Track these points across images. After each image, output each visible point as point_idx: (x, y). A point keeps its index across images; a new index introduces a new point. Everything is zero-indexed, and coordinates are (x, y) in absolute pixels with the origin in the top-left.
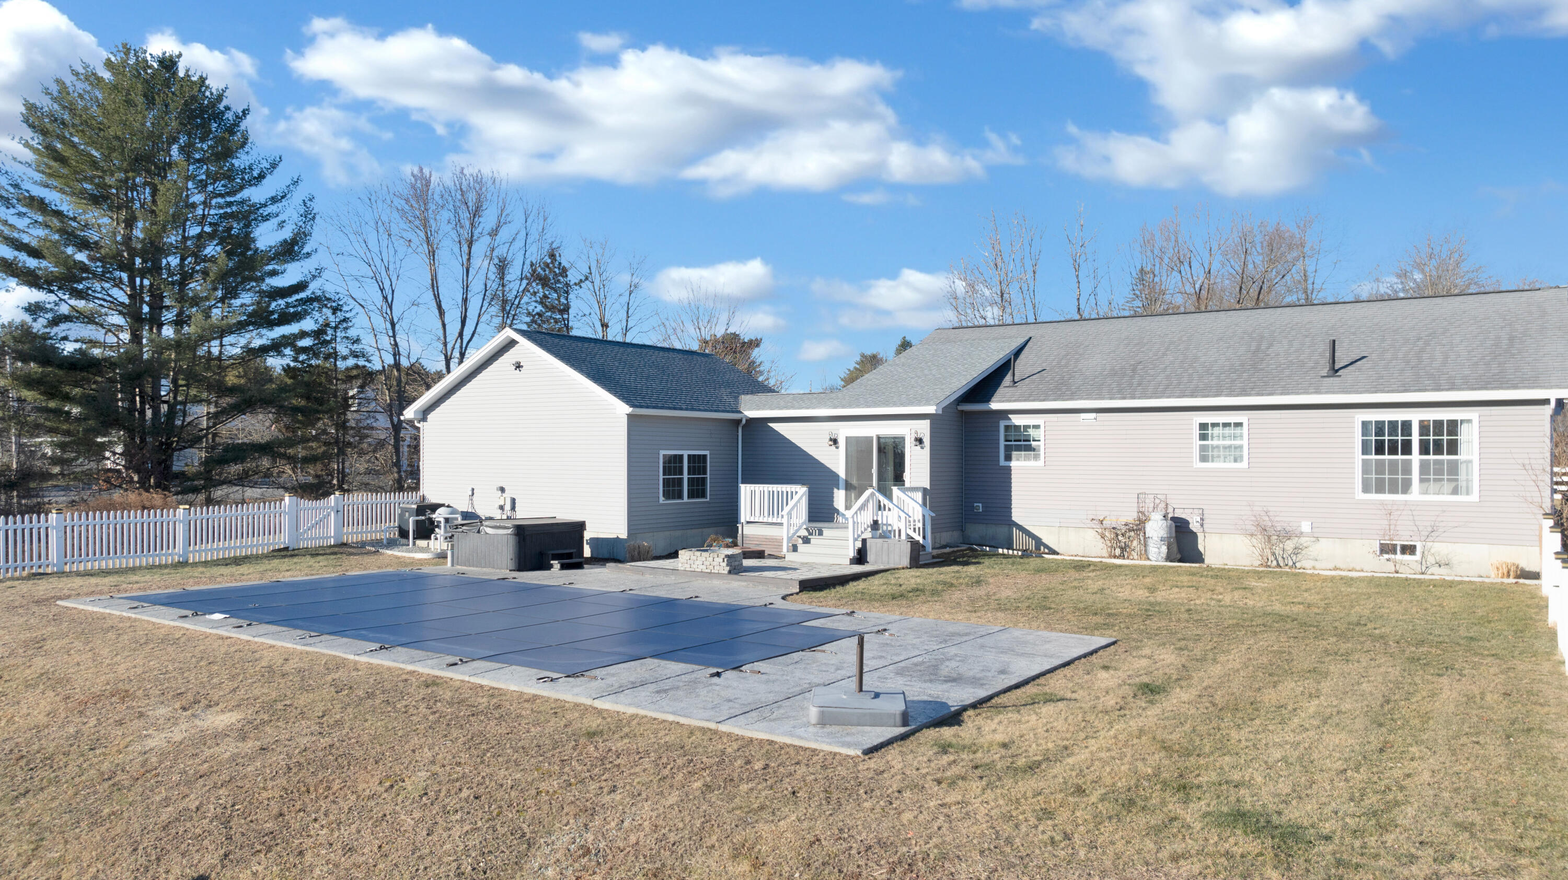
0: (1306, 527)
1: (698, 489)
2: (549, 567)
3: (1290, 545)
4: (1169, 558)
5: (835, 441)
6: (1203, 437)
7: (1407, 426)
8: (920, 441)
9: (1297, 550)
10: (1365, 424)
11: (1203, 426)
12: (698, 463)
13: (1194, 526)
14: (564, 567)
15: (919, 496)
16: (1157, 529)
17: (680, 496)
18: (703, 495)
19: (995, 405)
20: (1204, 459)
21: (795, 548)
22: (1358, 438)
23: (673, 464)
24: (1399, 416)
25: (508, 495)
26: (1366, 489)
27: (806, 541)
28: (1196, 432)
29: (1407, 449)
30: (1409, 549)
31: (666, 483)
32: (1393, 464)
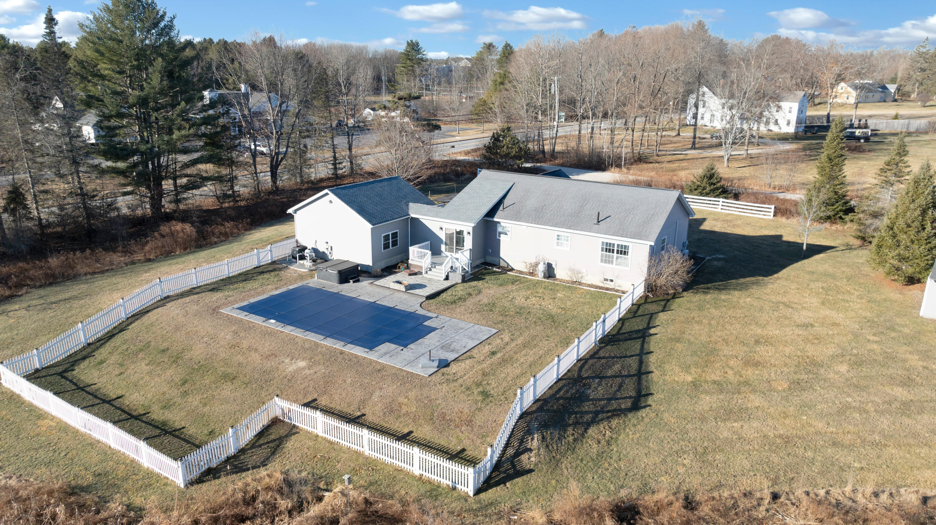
0: (584, 271)
1: (395, 244)
2: (349, 282)
3: (580, 275)
4: (544, 277)
5: (442, 229)
6: (558, 239)
7: (614, 244)
8: (469, 233)
9: (582, 277)
10: (603, 243)
11: (558, 236)
12: (395, 235)
13: (554, 266)
14: (354, 282)
15: (469, 251)
16: (541, 268)
17: (389, 247)
18: (397, 245)
19: (496, 219)
20: (558, 245)
21: (427, 272)
22: (600, 246)
23: (386, 238)
24: (612, 242)
25: (330, 244)
26: (602, 261)
27: (430, 270)
28: (556, 237)
29: (613, 252)
30: (612, 281)
31: (384, 244)
32: (609, 255)
